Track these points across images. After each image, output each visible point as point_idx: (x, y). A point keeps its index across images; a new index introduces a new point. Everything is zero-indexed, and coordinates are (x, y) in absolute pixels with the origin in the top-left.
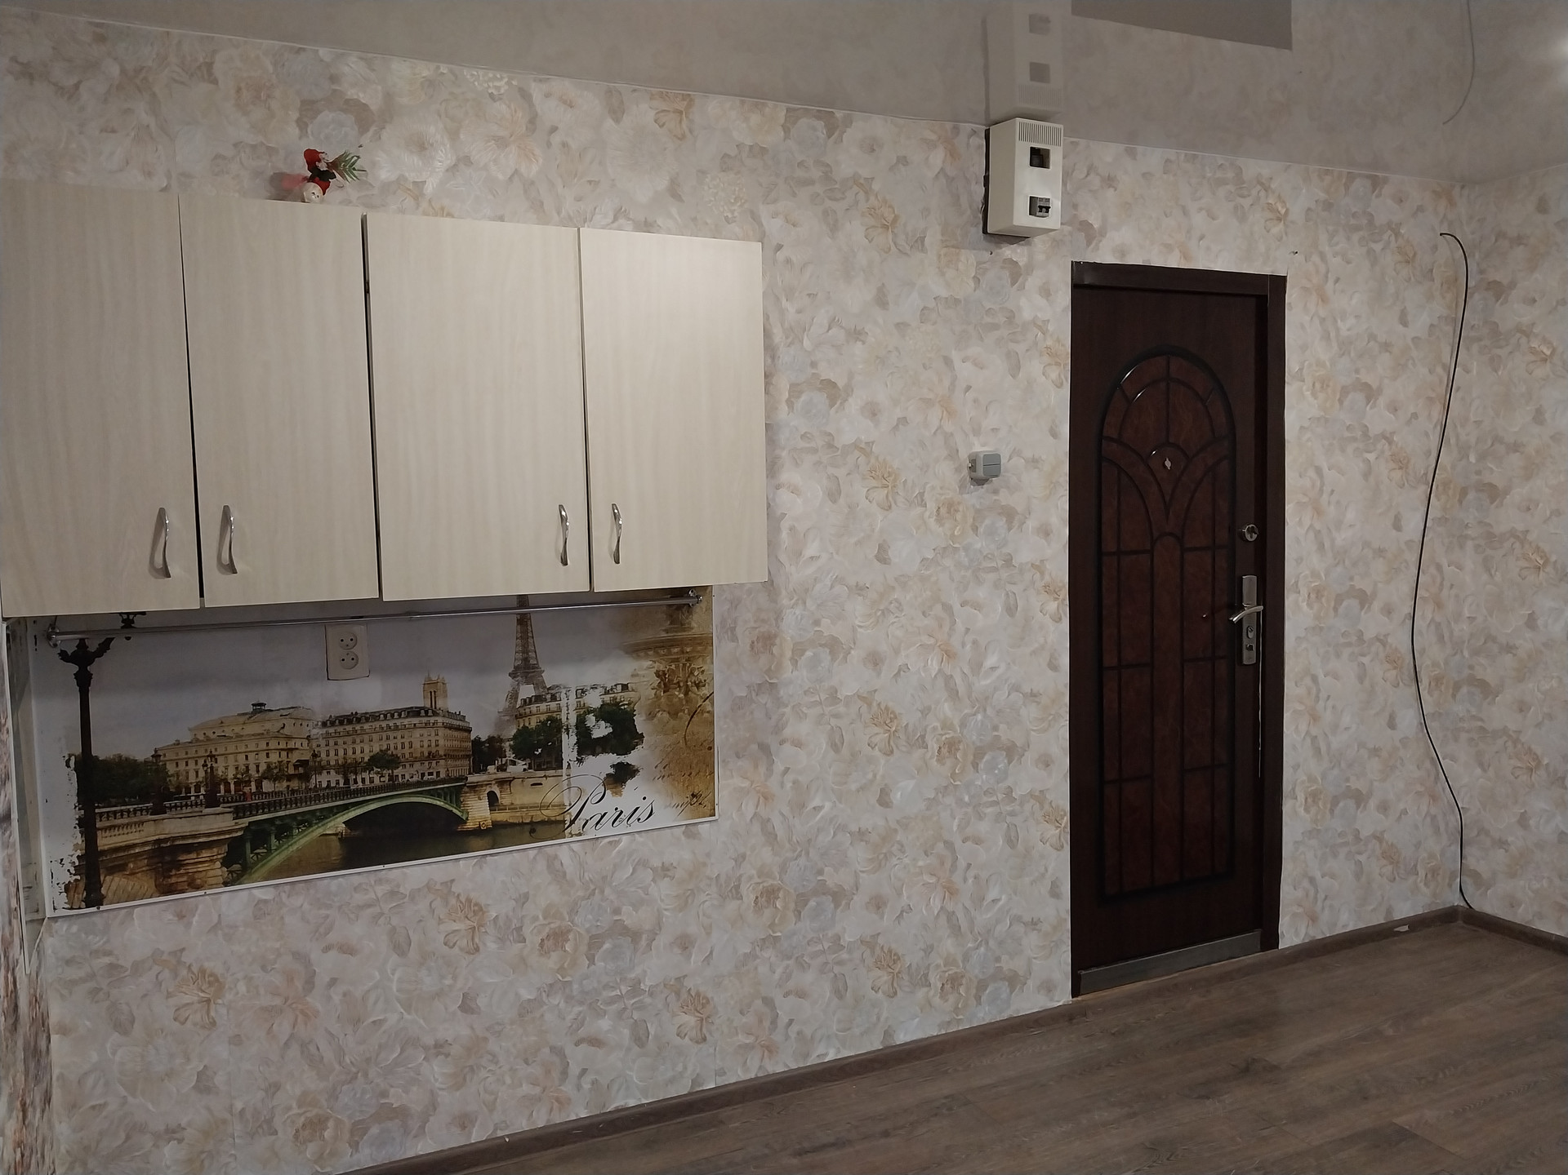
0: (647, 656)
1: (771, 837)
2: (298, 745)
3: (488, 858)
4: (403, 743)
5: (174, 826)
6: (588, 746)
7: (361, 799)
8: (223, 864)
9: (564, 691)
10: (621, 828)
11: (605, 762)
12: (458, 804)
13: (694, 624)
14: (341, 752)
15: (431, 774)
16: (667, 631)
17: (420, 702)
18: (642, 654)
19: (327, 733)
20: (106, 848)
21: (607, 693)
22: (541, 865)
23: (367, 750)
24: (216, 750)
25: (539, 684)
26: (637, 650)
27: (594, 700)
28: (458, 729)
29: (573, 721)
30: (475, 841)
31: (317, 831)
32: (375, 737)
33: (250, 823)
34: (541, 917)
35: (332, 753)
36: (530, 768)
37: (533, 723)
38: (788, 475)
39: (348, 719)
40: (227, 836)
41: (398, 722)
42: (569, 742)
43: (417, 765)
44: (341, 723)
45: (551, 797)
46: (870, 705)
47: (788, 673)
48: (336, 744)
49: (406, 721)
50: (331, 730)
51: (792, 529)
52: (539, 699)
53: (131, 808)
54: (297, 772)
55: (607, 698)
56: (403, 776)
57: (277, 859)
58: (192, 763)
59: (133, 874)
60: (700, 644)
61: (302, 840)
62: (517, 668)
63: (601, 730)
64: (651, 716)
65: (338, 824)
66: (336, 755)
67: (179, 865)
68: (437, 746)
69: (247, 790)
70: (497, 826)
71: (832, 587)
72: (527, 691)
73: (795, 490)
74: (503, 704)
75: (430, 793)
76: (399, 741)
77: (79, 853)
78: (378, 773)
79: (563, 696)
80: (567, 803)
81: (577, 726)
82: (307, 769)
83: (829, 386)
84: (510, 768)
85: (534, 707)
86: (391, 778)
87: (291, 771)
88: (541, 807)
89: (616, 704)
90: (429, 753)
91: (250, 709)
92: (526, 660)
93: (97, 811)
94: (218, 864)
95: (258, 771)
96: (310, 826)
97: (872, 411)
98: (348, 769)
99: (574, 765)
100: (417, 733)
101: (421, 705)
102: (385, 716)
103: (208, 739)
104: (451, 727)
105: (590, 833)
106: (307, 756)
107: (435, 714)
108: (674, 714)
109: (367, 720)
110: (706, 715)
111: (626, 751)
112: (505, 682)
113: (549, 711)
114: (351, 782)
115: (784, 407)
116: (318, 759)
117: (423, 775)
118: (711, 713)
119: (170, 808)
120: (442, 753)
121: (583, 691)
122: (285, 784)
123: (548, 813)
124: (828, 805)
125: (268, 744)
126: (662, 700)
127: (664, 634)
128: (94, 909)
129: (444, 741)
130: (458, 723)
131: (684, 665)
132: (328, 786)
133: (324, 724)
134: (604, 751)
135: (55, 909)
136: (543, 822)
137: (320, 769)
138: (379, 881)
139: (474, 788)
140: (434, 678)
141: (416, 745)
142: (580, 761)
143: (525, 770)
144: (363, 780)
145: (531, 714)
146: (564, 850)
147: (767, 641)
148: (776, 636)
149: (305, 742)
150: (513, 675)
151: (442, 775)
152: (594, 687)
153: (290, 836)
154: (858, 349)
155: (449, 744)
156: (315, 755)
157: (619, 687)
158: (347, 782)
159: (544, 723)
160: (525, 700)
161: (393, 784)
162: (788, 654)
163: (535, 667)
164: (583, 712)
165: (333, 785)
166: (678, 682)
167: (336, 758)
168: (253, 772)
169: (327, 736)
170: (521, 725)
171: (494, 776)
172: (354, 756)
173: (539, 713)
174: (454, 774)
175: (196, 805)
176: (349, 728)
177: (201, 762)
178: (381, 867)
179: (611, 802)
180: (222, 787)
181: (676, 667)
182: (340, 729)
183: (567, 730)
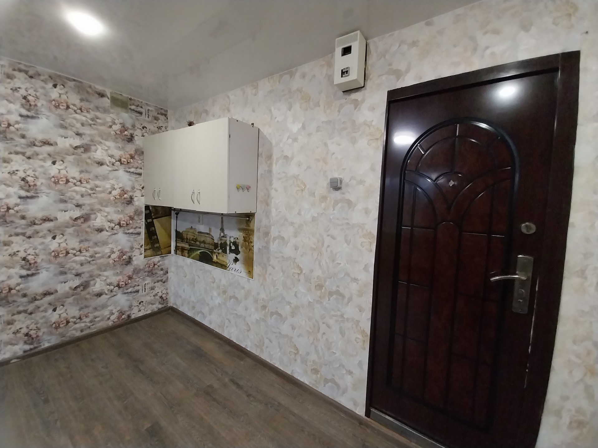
0: (242, 232)
2: (195, 236)
3: (216, 269)
4: (206, 240)
5: (183, 245)
6: (231, 251)
7: (201, 249)
8: (187, 254)
10: (236, 273)
11: (233, 256)
12: (212, 255)
13: (251, 226)
15: (209, 247)
16: (246, 226)
19: (198, 234)
20: (177, 246)
22: (223, 275)
24: (188, 233)
25: (224, 233)
26: (240, 230)
27: (232, 240)
30: (214, 264)
32: (203, 237)
34: (222, 286)
35: (198, 238)
38: (274, 185)
40: (188, 249)
41: (206, 235)
42: (228, 249)
45: (225, 260)
46: (294, 262)
47: (272, 245)
52: (224, 237)
53: (180, 240)
56: (206, 246)
57: (192, 256)
58: (185, 235)
59: (179, 251)
60: (252, 231)
61: (195, 254)
63: (233, 248)
64: (242, 247)
67: (183, 252)
69: (190, 242)
70: (217, 263)
71: (284, 221)
72: (222, 234)
74: (219, 236)
75: (209, 251)
78: (203, 244)
79: (227, 237)
80: (227, 263)
82: (196, 240)
83: (286, 157)
84: (219, 250)
89: (236, 242)
90: (209, 243)
91: (191, 227)
92: (222, 227)
93: (177, 239)
95: (191, 239)
96: (196, 251)
97: (299, 165)
98: (200, 242)
100: (208, 238)
101: (208, 232)
105: (231, 272)
107: (210, 235)
108: (246, 249)
109: (202, 233)
110: (252, 251)
111: (237, 255)
112: (219, 231)
114: (200, 245)
115: (275, 165)
119: (183, 242)
121: (230, 237)
122: (194, 242)
125: (192, 234)
126: (244, 244)
128: (176, 255)
129: (211, 241)
130: (213, 238)
134: (234, 253)
135: (173, 253)
136: (224, 265)
139: (214, 253)
140: (210, 227)
142: (230, 254)
143: (221, 252)
146: (227, 273)
148: (269, 233)
159: (224, 243)
162: (272, 239)
164: (230, 242)
166: (247, 240)
170: (221, 242)
171: (217, 252)
173: (224, 240)
174: (212, 249)
179: (234, 266)
180: (188, 240)
181: (247, 236)
183: (228, 246)
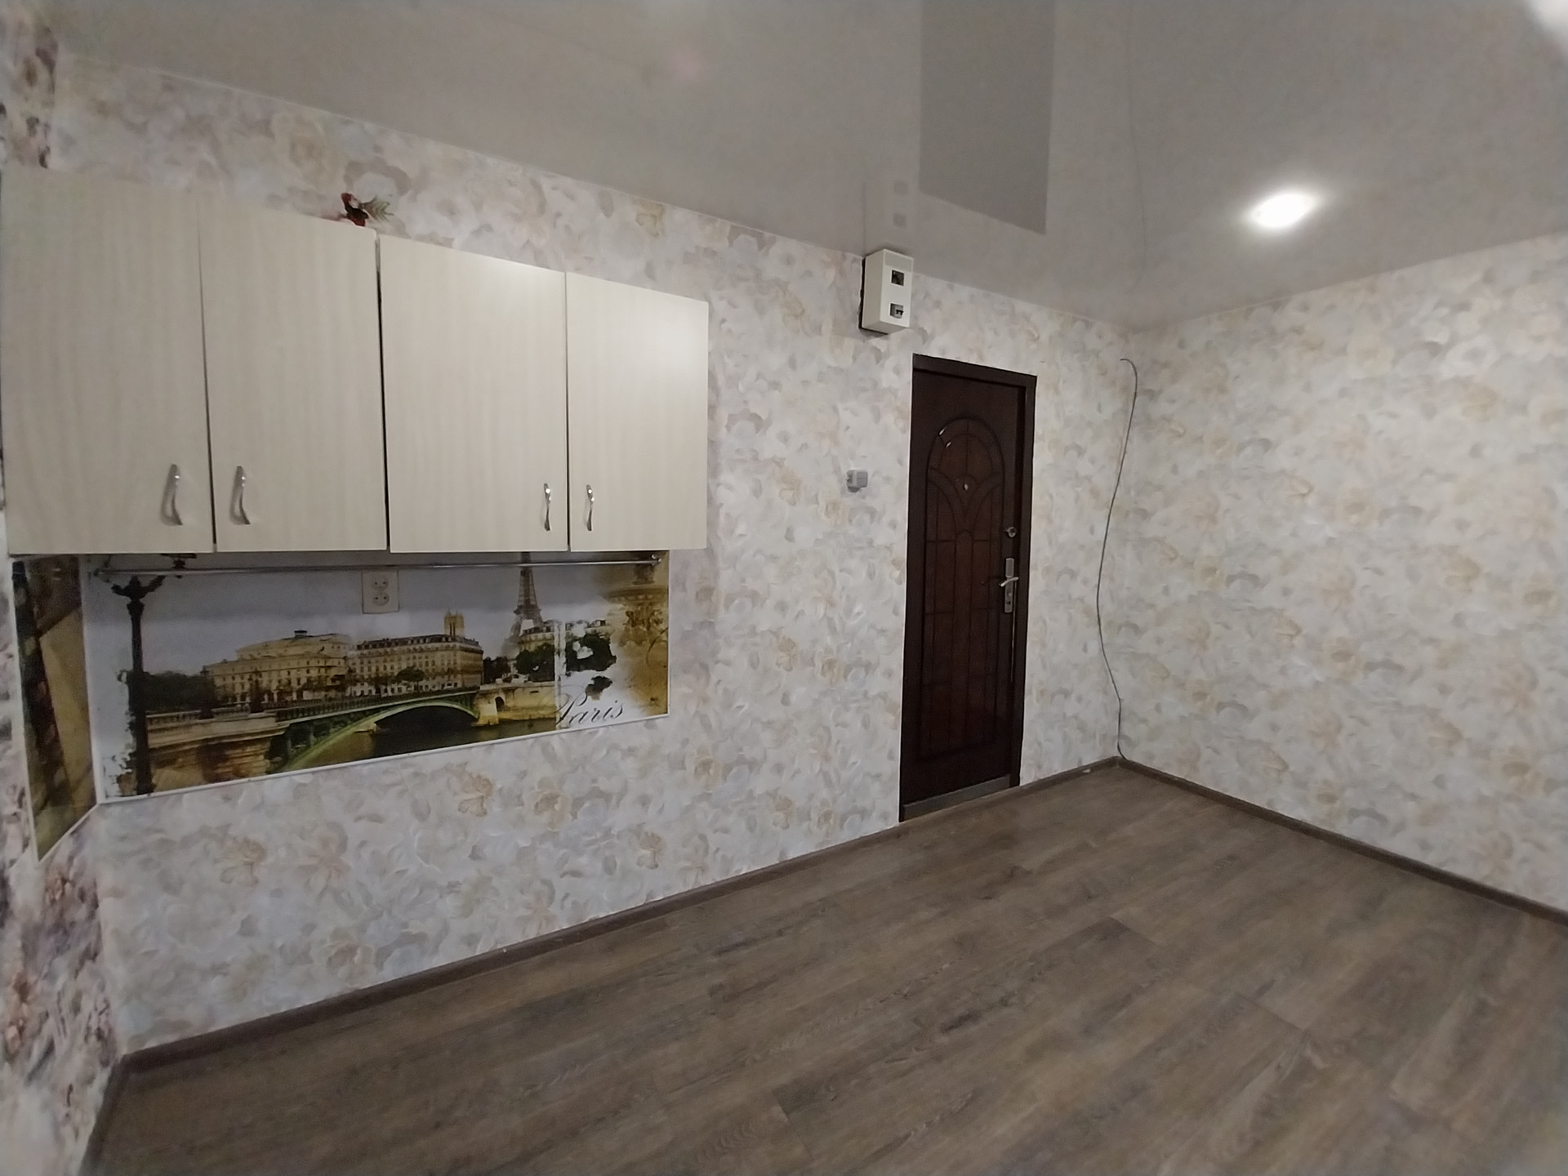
0: (620, 601)
1: (707, 727)
2: (336, 664)
3: (496, 746)
4: (427, 662)
5: (221, 728)
6: (574, 664)
7: (391, 704)
8: (265, 758)
9: (556, 625)
10: (598, 723)
11: (587, 676)
12: (472, 707)
13: (655, 579)
14: (374, 669)
15: (449, 685)
16: (635, 583)
17: (442, 631)
18: (616, 599)
19: (362, 654)
20: (157, 746)
21: (589, 626)
22: (537, 749)
23: (396, 667)
24: (261, 668)
25: (538, 619)
26: (612, 596)
27: (580, 632)
28: (473, 651)
29: (563, 646)
30: (483, 734)
31: (350, 730)
32: (403, 657)
33: (291, 724)
34: (536, 787)
35: (366, 669)
36: (529, 680)
37: (532, 648)
38: (726, 477)
39: (380, 644)
40: (271, 735)
41: (423, 646)
42: (560, 663)
43: (439, 679)
44: (374, 647)
45: (546, 701)
46: (778, 637)
47: (722, 614)
48: (369, 663)
49: (430, 646)
50: (365, 652)
51: (728, 515)
52: (537, 630)
53: (181, 713)
54: (334, 684)
55: (590, 630)
56: (427, 686)
57: (315, 752)
58: (238, 680)
59: (181, 767)
60: (659, 593)
61: (337, 737)
62: (520, 607)
63: (584, 653)
64: (622, 643)
65: (370, 723)
66: (370, 670)
67: (226, 759)
68: (455, 663)
69: (288, 698)
70: (503, 722)
71: (754, 556)
72: (528, 624)
73: (730, 488)
74: (509, 633)
75: (449, 699)
76: (424, 660)
77: (130, 751)
78: (405, 684)
79: (556, 628)
80: (558, 705)
81: (566, 650)
82: (342, 683)
83: (755, 417)
84: (514, 680)
85: (533, 636)
86: (416, 688)
87: (329, 683)
88: (538, 708)
89: (596, 635)
90: (449, 670)
91: (293, 635)
92: (527, 601)
93: (148, 716)
94: (262, 757)
95: (299, 684)
96: (346, 725)
97: (785, 438)
98: (379, 681)
99: (564, 678)
100: (439, 654)
101: (442, 633)
102: (412, 642)
103: (254, 659)
104: (466, 650)
105: (575, 726)
106: (344, 672)
107: (454, 640)
108: (639, 643)
109: (397, 644)
110: (663, 643)
111: (603, 667)
112: (511, 618)
113: (545, 639)
114: (382, 691)
115: (724, 430)
116: (354, 674)
117: (443, 686)
118: (667, 642)
119: (218, 713)
120: (459, 669)
121: (571, 625)
122: (323, 693)
123: (543, 713)
124: (747, 706)
125: (308, 663)
126: (631, 632)
127: (632, 586)
128: (145, 796)
129: (460, 660)
130: (473, 647)
131: (647, 608)
132: (362, 695)
133: (359, 647)
134: (587, 668)
135: (107, 796)
136: (539, 719)
137: (355, 682)
138: (406, 766)
139: (485, 695)
140: (453, 613)
141: (438, 663)
142: (568, 675)
143: (525, 682)
144: (393, 690)
145: (531, 641)
146: (554, 739)
147: (706, 593)
148: (714, 589)
149: (342, 661)
150: (517, 612)
151: (459, 686)
152: (580, 622)
153: (328, 734)
154: (776, 393)
155: (465, 662)
156: (350, 671)
157: (599, 623)
158: (378, 691)
159: (540, 648)
160: (526, 631)
161: (418, 693)
162: (722, 601)
163: (534, 607)
164: (572, 641)
165: (366, 694)
166: (643, 620)
167: (369, 673)
168: (294, 684)
169: (362, 657)
170: (523, 649)
171: (502, 686)
172: (384, 672)
173: (537, 640)
174: (469, 685)
175: (242, 710)
176: (381, 650)
177: (247, 676)
178: (406, 755)
179: (591, 704)
180: (266, 697)
181: (642, 609)
182: (374, 650)
183: (559, 653)
